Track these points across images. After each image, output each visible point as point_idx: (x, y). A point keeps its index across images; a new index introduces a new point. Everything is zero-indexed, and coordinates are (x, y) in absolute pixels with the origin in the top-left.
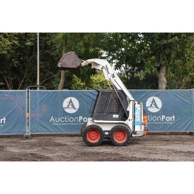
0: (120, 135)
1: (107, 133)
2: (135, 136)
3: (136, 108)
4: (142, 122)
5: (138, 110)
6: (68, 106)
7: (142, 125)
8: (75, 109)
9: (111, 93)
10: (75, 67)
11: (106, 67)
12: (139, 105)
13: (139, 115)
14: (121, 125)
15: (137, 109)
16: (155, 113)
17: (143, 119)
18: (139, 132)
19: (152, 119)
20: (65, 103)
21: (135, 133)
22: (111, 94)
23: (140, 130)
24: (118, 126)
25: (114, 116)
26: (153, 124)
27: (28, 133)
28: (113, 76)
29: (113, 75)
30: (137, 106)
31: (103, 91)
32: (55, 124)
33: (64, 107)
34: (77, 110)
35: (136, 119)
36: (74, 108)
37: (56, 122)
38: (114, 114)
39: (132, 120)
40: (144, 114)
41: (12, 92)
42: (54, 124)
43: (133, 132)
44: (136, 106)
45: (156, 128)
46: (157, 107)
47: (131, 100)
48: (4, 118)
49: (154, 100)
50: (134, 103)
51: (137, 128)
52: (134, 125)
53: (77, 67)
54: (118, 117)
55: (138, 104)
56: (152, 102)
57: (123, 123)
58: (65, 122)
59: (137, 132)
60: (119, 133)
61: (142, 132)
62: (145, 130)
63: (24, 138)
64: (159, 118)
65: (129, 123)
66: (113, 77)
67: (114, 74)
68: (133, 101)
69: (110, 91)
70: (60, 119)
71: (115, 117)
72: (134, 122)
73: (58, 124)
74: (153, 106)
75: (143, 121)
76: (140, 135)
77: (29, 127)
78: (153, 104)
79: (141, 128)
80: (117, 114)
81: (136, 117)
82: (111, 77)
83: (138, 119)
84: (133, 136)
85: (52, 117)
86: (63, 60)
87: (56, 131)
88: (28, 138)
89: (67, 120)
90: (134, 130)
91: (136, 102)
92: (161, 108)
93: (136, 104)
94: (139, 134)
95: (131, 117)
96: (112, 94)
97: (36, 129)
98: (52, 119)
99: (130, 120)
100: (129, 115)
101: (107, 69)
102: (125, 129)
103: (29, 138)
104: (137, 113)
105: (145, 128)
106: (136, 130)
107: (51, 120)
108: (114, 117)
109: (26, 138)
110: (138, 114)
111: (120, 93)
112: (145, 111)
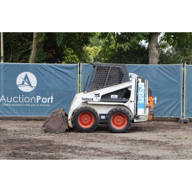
0: (119, 119)
1: (103, 117)
2: (138, 121)
3: (139, 86)
4: (146, 105)
5: (142, 90)
6: (23, 83)
7: (147, 108)
8: (32, 87)
9: (109, 67)
12: (144, 83)
13: (143, 95)
15: (141, 88)
17: (147, 100)
18: (142, 117)
20: (20, 79)
21: (137, 117)
22: (108, 70)
23: (143, 114)
25: (113, 97)
30: (141, 84)
31: (100, 66)
32: (7, 105)
33: (17, 84)
34: (34, 88)
35: (139, 101)
36: (30, 85)
37: (7, 103)
38: (112, 94)
39: (134, 101)
40: (150, 95)
42: (5, 105)
43: (135, 116)
44: (139, 84)
50: (136, 80)
51: (141, 112)
54: (117, 98)
55: (142, 82)
57: (123, 105)
58: (19, 103)
59: (139, 116)
61: (146, 116)
62: (150, 114)
65: (130, 105)
69: (107, 66)
70: (13, 99)
72: (137, 105)
73: (10, 105)
75: (147, 103)
76: (144, 120)
79: (145, 112)
80: (116, 94)
81: (139, 99)
83: (141, 101)
84: (135, 121)
85: (3, 96)
87: (7, 114)
89: (21, 100)
90: (136, 114)
91: (140, 80)
93: (139, 81)
94: (143, 118)
96: (110, 69)
98: (3, 98)
99: (131, 101)
104: (141, 93)
105: (150, 112)
106: (138, 114)
107: (1, 99)
110: (142, 95)
111: (120, 69)
112: (151, 91)
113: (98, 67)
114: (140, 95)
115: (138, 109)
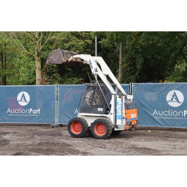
2: (117, 130)
3: (117, 101)
4: (123, 116)
5: (120, 104)
7: (124, 119)
9: (96, 86)
10: (60, 63)
11: (90, 62)
12: (121, 99)
13: (121, 109)
14: (101, 118)
15: (118, 102)
16: (176, 107)
18: (120, 126)
19: (173, 113)
21: (116, 127)
22: (96, 88)
23: (121, 124)
24: (98, 120)
26: (174, 120)
27: (57, 123)
28: (96, 71)
29: (96, 69)
30: (119, 100)
31: (89, 85)
35: (117, 113)
38: (99, 108)
39: (113, 114)
40: (126, 108)
41: (45, 87)
43: (115, 125)
44: (117, 100)
45: (177, 124)
46: (178, 102)
47: (113, 94)
48: (39, 109)
49: (175, 94)
50: (115, 97)
51: (119, 122)
52: (116, 119)
53: (62, 63)
55: (119, 98)
56: (173, 96)
59: (118, 126)
60: (101, 127)
61: (123, 126)
62: (127, 124)
63: (51, 127)
64: (181, 113)
65: (111, 117)
66: (96, 72)
67: (97, 69)
68: (115, 94)
69: (94, 85)
71: (100, 111)
72: (116, 116)
74: (174, 100)
76: (122, 129)
77: (58, 118)
78: (174, 99)
79: (122, 123)
80: (102, 108)
81: (117, 111)
82: (95, 71)
83: (119, 113)
84: (115, 129)
85: (77, 110)
86: (50, 57)
88: (53, 127)
90: (116, 124)
91: (118, 96)
92: (182, 102)
95: (112, 110)
96: (97, 88)
97: (63, 120)
99: (111, 114)
100: (111, 109)
101: (91, 63)
102: (104, 122)
103: (55, 127)
104: (119, 107)
105: (127, 122)
106: (118, 124)
107: (76, 112)
108: (98, 110)
109: (52, 127)
110: (119, 108)
111: (104, 87)
112: (127, 105)
113: (88, 86)
114: (118, 108)
115: (117, 120)
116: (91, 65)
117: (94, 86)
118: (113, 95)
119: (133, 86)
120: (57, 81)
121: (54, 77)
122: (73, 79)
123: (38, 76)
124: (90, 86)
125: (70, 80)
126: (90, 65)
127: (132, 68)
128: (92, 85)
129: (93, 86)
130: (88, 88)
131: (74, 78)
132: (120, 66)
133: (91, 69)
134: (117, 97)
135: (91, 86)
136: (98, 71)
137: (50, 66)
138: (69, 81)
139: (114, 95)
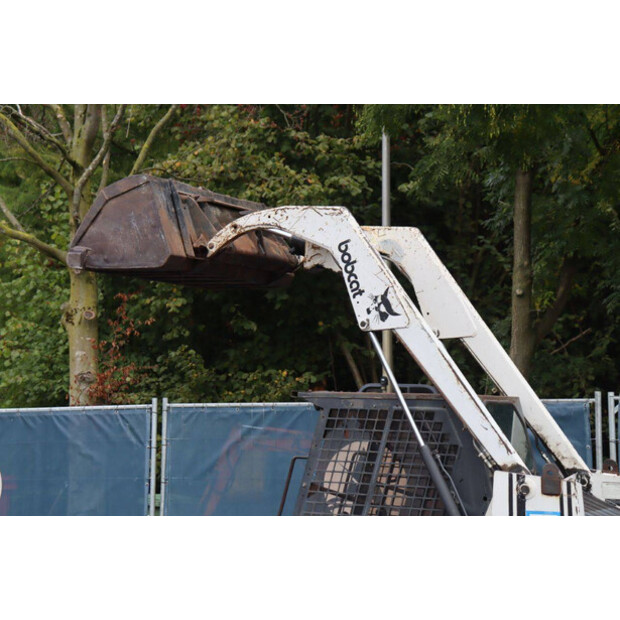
11: (345, 253)
22: (381, 425)
28: (383, 309)
29: (385, 301)
31: (338, 406)
44: (528, 505)
47: (497, 467)
50: (515, 484)
53: (163, 261)
55: (546, 492)
66: (383, 317)
67: (389, 297)
68: (516, 468)
69: (374, 406)
82: (374, 313)
91: (534, 482)
96: (388, 422)
101: (348, 263)
113: (332, 412)
116: (351, 274)
117: (372, 413)
118: (497, 474)
119: (612, 410)
120: (185, 387)
121: (172, 369)
122: (266, 374)
123: (79, 359)
124: (343, 412)
125: (253, 381)
126: (346, 275)
127: (572, 317)
128: (359, 405)
129: (363, 412)
130: (329, 424)
131: (273, 371)
132: (515, 302)
133: (354, 301)
134: (527, 489)
135: (354, 411)
136: (395, 308)
137: (152, 309)
138: (249, 386)
139: (506, 475)
